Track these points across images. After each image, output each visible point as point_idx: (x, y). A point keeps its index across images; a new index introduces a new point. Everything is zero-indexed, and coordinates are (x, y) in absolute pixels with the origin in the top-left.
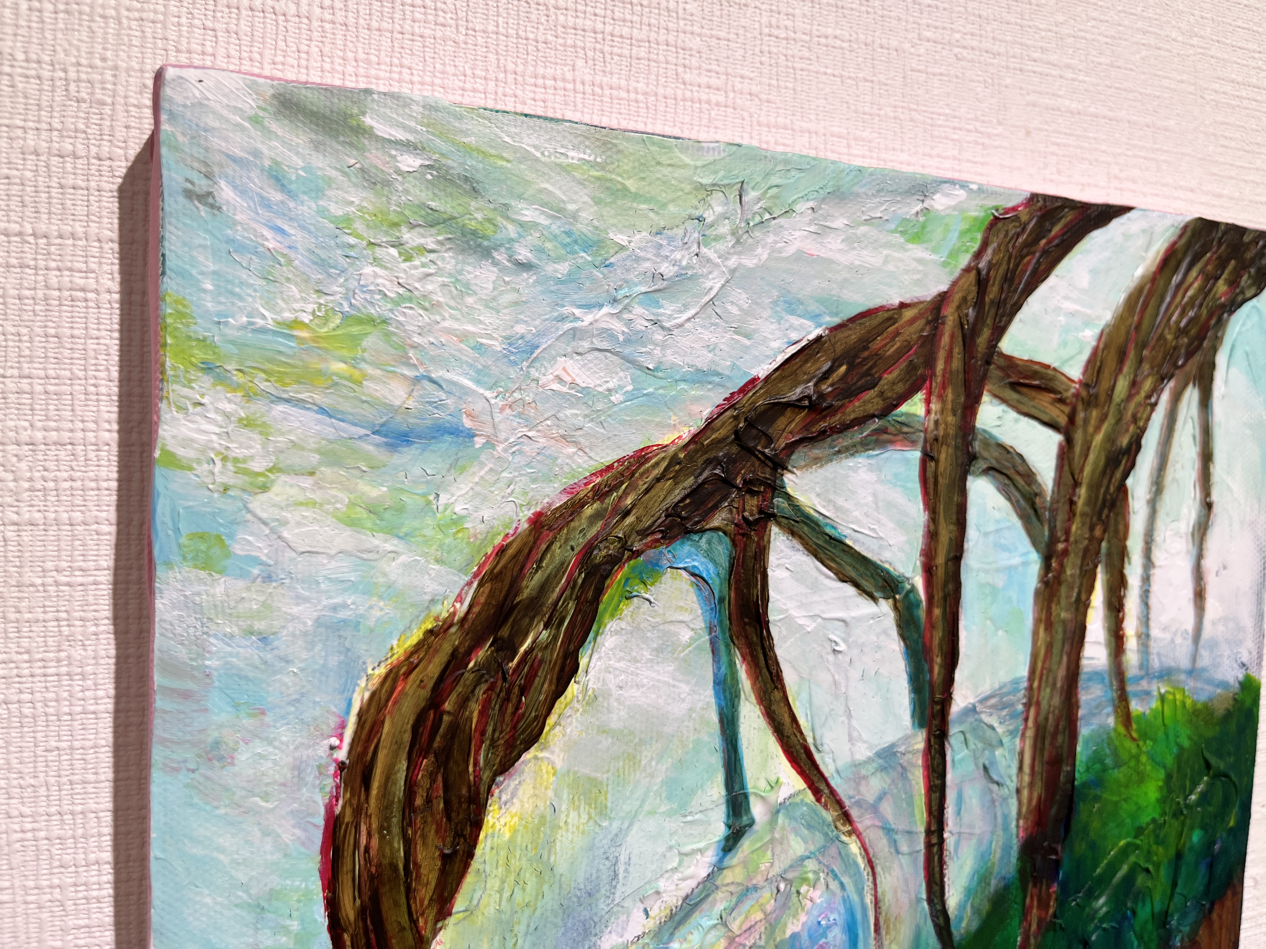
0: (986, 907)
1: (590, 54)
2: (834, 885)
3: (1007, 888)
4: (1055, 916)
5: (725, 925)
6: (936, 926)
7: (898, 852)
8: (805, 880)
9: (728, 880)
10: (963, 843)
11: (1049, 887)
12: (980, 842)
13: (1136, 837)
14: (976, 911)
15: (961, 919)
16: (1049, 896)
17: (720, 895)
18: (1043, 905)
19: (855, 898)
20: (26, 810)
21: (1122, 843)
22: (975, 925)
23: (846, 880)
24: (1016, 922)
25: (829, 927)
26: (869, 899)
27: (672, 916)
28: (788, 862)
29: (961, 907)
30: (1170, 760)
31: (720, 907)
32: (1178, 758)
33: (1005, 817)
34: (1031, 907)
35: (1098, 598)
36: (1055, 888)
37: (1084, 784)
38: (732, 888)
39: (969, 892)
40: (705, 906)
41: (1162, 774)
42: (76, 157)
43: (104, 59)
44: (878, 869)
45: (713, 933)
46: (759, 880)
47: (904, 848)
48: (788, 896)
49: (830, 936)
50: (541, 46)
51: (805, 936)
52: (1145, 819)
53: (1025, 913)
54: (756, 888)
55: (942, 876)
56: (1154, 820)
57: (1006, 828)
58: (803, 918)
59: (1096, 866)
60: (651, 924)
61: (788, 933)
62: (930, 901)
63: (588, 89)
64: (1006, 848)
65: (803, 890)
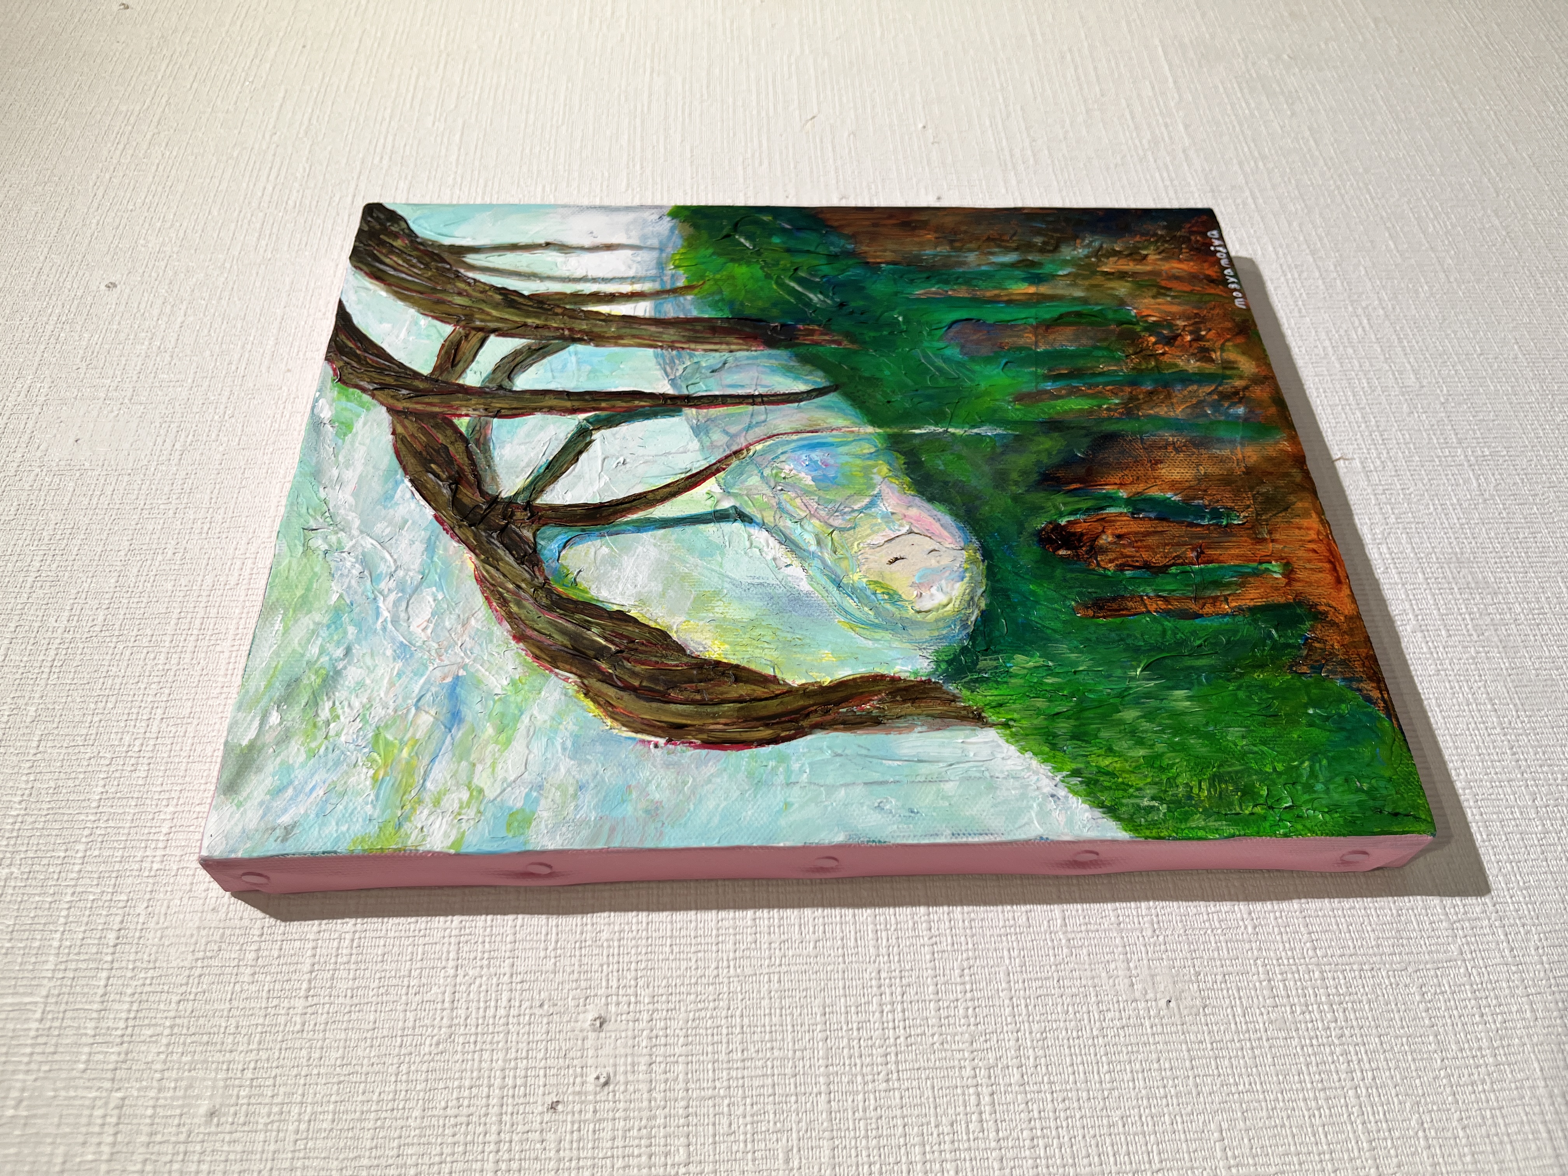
0: (808, 367)
1: (212, 642)
2: (783, 458)
3: (797, 356)
4: (819, 326)
5: (801, 520)
6: (817, 396)
7: (765, 421)
8: (776, 475)
9: (772, 519)
10: (764, 382)
11: (800, 330)
12: (763, 373)
13: (771, 278)
14: (810, 373)
15: (815, 382)
16: (805, 330)
17: (781, 524)
18: (812, 332)
19: (793, 445)
20: (713, 966)
21: (775, 287)
22: (820, 373)
23: (780, 451)
24: (821, 349)
25: (811, 460)
26: (795, 437)
27: (792, 551)
28: (764, 485)
29: (806, 382)
30: (721, 260)
31: (789, 523)
32: (719, 255)
33: (748, 358)
34: (812, 340)
35: (604, 309)
36: (801, 327)
37: (731, 312)
38: (777, 517)
39: (797, 378)
40: (787, 532)
41: (730, 265)
42: (258, 950)
43: (192, 935)
44: (775, 432)
45: (806, 527)
46: (774, 502)
47: (763, 417)
48: (787, 484)
49: (816, 458)
50: (205, 672)
51: (814, 474)
52: (760, 274)
53: (816, 343)
54: (779, 503)
55: (784, 394)
56: (762, 268)
57: (756, 358)
58: (803, 475)
59: (789, 302)
60: (796, 563)
61: (812, 483)
62: (800, 401)
63: (237, 643)
64: (770, 357)
65: (783, 475)
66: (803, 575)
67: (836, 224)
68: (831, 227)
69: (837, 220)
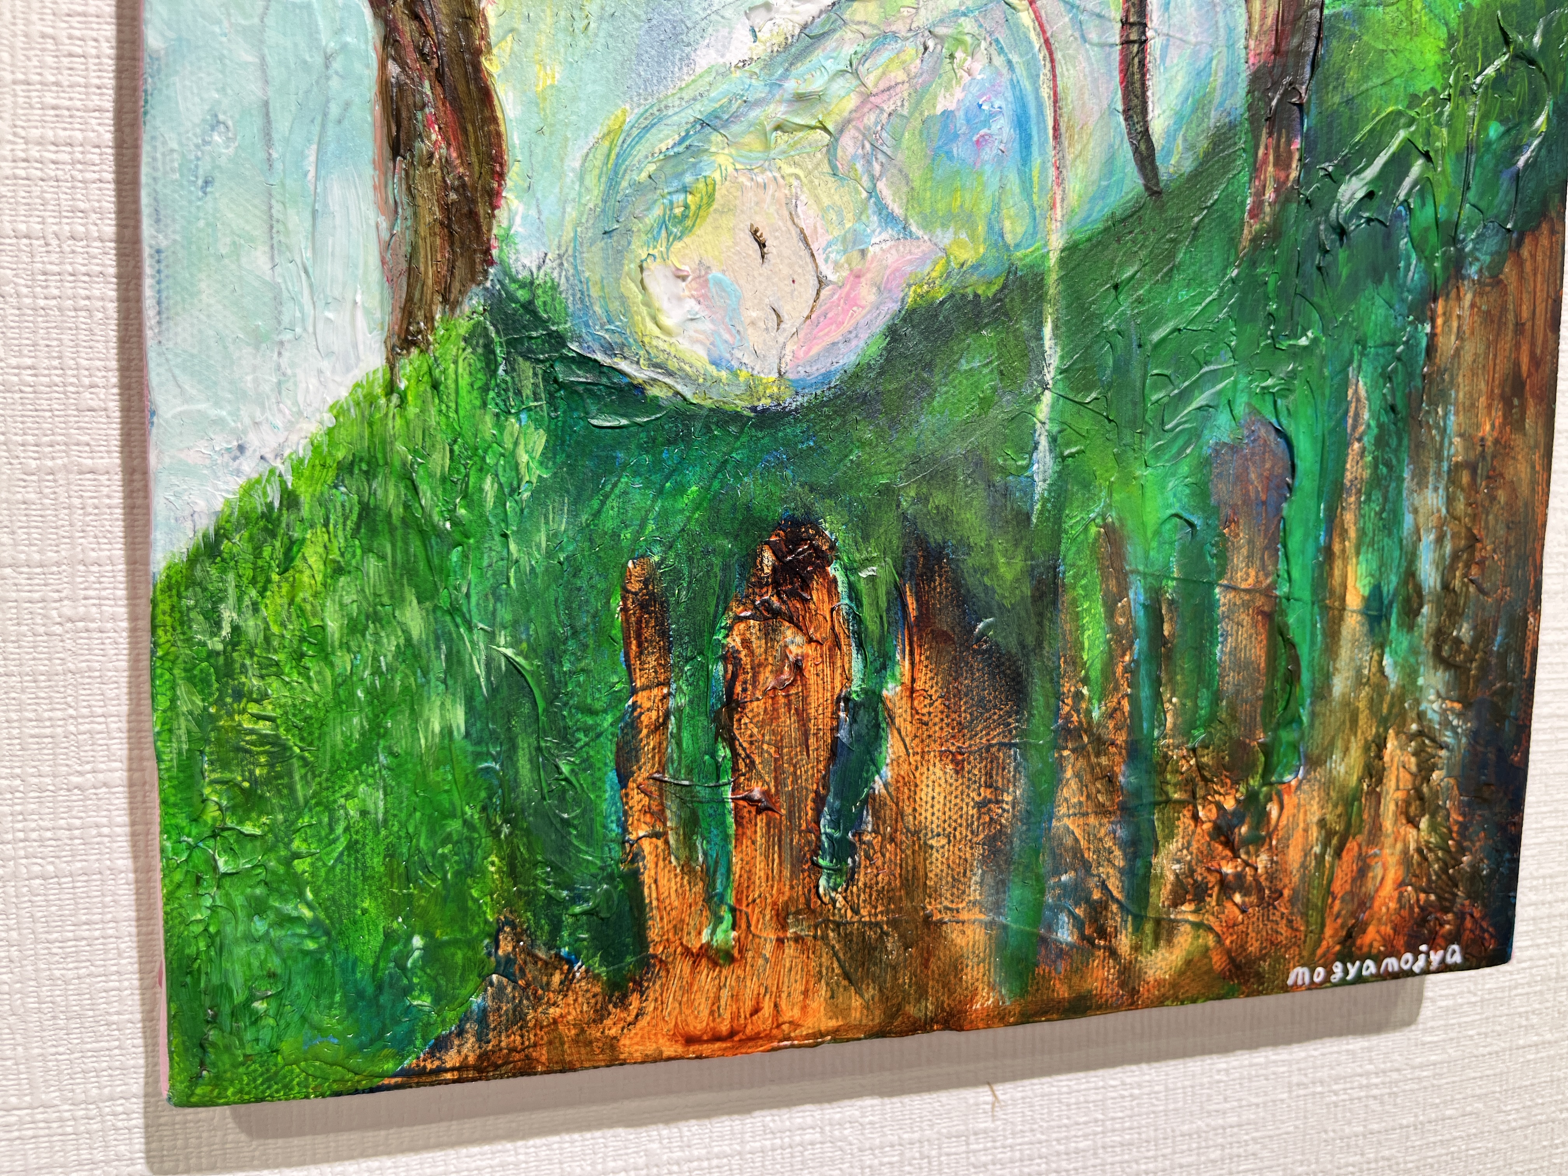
0: (1203, 145)
2: (998, 61)
3: (1232, 126)
4: (1298, 180)
5: (856, 74)
6: (1136, 151)
8: (959, 42)
11: (1289, 143)
12: (1195, 54)
13: (1410, 107)
14: (1190, 147)
15: (1169, 153)
16: (1290, 154)
18: (1283, 163)
19: (1027, 85)
21: (1390, 109)
22: (1188, 166)
24: (1244, 177)
25: (992, 115)
26: (1045, 92)
29: (1171, 136)
30: (1453, 17)
32: (1465, 17)
33: (1230, 30)
34: (1265, 161)
36: (1297, 144)
37: (1336, 16)
39: (1179, 118)
40: (830, 43)
41: (1443, 33)
44: (1058, 56)
45: (840, 82)
48: (939, 60)
49: (995, 127)
51: (960, 114)
52: (1422, 86)
53: (1256, 169)
55: (1144, 88)
56: (1433, 90)
57: (1231, 46)
59: (1356, 131)
60: (760, 50)
61: (939, 110)
62: (1127, 112)
64: (1231, 73)
65: (959, 55)
66: (734, 57)
67: (1525, 253)
68: (1520, 243)
69: (1533, 256)
